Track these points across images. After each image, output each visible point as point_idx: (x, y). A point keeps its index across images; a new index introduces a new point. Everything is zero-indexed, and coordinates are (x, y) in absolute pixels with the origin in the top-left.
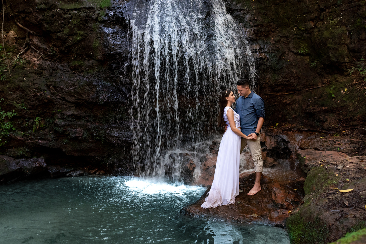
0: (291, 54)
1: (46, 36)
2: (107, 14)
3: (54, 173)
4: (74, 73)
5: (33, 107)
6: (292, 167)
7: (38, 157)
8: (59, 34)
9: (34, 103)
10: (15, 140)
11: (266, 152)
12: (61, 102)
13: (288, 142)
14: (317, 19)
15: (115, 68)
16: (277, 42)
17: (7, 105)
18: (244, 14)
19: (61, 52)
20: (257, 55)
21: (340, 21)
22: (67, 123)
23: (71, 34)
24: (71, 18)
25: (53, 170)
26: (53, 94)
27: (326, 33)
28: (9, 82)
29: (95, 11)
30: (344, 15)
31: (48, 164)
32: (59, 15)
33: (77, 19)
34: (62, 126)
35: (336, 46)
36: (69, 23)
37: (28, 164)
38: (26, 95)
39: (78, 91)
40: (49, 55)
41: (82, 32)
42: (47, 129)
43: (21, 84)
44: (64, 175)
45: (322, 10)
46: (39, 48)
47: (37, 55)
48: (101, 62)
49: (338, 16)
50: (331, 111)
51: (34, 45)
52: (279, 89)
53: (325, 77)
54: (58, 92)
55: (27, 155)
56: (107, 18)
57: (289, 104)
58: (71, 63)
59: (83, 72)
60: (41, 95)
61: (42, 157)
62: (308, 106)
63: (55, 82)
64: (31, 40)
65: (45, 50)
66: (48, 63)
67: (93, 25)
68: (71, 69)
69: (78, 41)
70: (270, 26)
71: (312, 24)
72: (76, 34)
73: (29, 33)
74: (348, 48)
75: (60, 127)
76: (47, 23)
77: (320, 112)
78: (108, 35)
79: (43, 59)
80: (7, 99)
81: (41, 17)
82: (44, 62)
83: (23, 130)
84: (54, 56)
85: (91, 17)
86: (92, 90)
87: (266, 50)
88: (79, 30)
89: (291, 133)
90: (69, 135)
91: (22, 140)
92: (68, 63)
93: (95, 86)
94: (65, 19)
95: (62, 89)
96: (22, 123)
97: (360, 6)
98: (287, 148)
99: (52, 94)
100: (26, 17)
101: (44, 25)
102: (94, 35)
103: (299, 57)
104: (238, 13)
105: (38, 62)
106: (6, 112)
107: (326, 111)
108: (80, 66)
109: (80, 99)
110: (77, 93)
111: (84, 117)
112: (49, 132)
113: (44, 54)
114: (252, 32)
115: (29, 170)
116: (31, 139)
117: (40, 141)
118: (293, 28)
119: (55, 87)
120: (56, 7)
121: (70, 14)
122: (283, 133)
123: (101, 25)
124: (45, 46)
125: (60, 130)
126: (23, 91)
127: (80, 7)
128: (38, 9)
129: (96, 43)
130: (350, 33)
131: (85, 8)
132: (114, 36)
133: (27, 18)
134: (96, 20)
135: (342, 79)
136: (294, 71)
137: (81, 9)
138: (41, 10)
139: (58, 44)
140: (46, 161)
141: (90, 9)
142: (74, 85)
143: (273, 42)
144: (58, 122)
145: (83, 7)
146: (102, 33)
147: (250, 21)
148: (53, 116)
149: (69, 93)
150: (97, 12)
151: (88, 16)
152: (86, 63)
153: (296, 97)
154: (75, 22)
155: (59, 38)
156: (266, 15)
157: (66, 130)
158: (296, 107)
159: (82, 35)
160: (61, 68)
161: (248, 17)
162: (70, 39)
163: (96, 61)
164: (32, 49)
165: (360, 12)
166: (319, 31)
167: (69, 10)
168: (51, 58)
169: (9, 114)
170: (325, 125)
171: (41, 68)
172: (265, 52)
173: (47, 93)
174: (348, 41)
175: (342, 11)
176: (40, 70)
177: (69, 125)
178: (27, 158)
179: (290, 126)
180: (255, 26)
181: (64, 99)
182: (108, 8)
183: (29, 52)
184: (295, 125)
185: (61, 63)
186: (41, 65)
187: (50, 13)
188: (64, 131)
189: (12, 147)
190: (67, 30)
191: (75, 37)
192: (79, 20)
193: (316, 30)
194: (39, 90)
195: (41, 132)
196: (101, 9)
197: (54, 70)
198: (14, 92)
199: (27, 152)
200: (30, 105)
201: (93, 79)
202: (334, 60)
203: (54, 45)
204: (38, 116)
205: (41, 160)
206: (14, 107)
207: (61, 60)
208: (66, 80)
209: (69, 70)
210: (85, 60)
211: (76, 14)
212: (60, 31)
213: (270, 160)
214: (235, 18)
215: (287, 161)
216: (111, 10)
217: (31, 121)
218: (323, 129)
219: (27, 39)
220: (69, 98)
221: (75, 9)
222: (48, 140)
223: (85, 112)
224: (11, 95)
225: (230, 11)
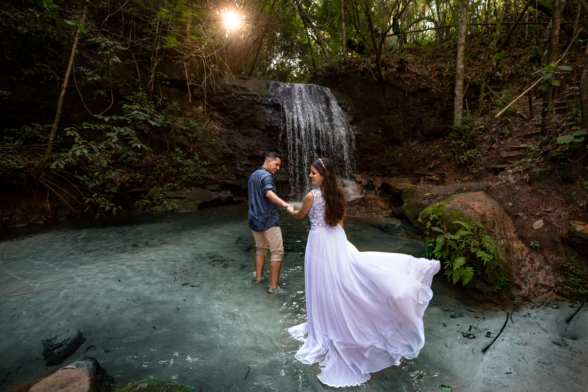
0: (372, 132)
1: (224, 111)
2: (267, 100)
3: (237, 201)
4: (245, 137)
5: (220, 159)
6: (376, 194)
7: (226, 190)
8: (234, 111)
9: (221, 156)
10: (211, 179)
11: (362, 187)
12: (240, 156)
13: (373, 181)
14: (387, 114)
15: (273, 135)
16: (365, 125)
17: (203, 157)
18: (347, 107)
19: (234, 123)
20: (356, 132)
21: (399, 117)
22: (245, 169)
23: (243, 112)
24: (243, 101)
25: (236, 199)
26: (234, 150)
27: (392, 123)
28: (204, 142)
29: (258, 98)
30: (401, 113)
31: (234, 196)
32: (234, 98)
33: (246, 101)
34: (242, 171)
35: (397, 130)
36: (241, 104)
37: (223, 195)
38: (215, 151)
39: (251, 149)
40: (225, 125)
41: (250, 111)
42: (230, 173)
43: (212, 143)
44: (242, 201)
45: (390, 109)
46: (219, 119)
47: (217, 124)
48: (264, 131)
49: (399, 113)
50: (394, 165)
51: (215, 117)
52: (366, 152)
53: (389, 147)
54: (237, 149)
55: (220, 189)
56: (267, 103)
57: (371, 161)
58: (243, 131)
59: (252, 137)
60: (226, 151)
61: (229, 191)
62: (382, 162)
63: (234, 143)
64: (213, 113)
65: (223, 121)
66: (226, 130)
67: (257, 107)
68: (242, 134)
69: (248, 116)
70: (361, 115)
71: (384, 117)
72: (246, 112)
73: (212, 108)
74: (403, 131)
75: (240, 172)
76: (226, 103)
77: (388, 165)
78: (269, 114)
79: (221, 126)
80: (203, 153)
81: (221, 98)
82: (222, 129)
83: (214, 173)
84: (230, 125)
85: (256, 101)
86: (260, 149)
87: (360, 129)
88: (248, 109)
89: (373, 176)
90: (246, 177)
91: (215, 180)
92: (239, 130)
93: (261, 146)
94: (238, 101)
95: (239, 147)
96: (214, 169)
97: (409, 110)
98: (373, 185)
99: (232, 150)
100: (210, 97)
101: (223, 104)
102: (259, 114)
103: (376, 134)
104: (343, 106)
105: (219, 129)
106: (203, 161)
107: (391, 165)
108: (250, 133)
109: (252, 154)
110: (250, 150)
111: (254, 166)
112: (232, 174)
113: (222, 123)
114: (352, 118)
115: (224, 198)
116: (221, 179)
117: (227, 181)
118: (373, 118)
119: (235, 146)
120: (231, 93)
121: (241, 98)
122: (370, 177)
123: (263, 107)
124: (223, 119)
125: (241, 174)
126: (214, 148)
127: (247, 94)
128: (220, 93)
129: (261, 119)
130: (404, 123)
131: (251, 94)
132: (272, 114)
133: (211, 99)
134: (260, 104)
135: (399, 148)
136: (374, 142)
137: (248, 95)
138: (222, 94)
139: (233, 117)
140: (232, 193)
141: (255, 95)
142: (248, 145)
143: (363, 125)
144: (238, 168)
145: (249, 94)
146: (264, 113)
147: (350, 111)
148: (234, 165)
149: (244, 150)
150: (260, 98)
151: (254, 100)
152: (254, 131)
153: (375, 157)
154: (245, 104)
155: (234, 114)
156: (358, 108)
157: (244, 174)
158: (375, 162)
159: (250, 113)
160: (235, 133)
161: (349, 109)
162: (242, 115)
163: (260, 130)
164: (214, 120)
165: (409, 113)
166: (388, 121)
167: (240, 95)
168: (227, 126)
169: (206, 163)
170: (392, 173)
171: (221, 133)
172: (360, 131)
173: (230, 150)
174: (403, 128)
175: (401, 111)
176: (221, 135)
177: (246, 171)
178: (219, 191)
179: (371, 173)
180: (353, 115)
181: (241, 154)
182: (267, 96)
183: (212, 121)
184: (374, 172)
185: (234, 130)
186: (221, 131)
187: (228, 96)
188: (243, 174)
189: (208, 185)
190: (239, 109)
191: (245, 113)
192: (248, 103)
193: (386, 120)
194: (224, 147)
195: (226, 175)
196: (262, 96)
197: (230, 134)
198: (208, 148)
199: (219, 188)
200: (219, 157)
201: (259, 142)
202: (396, 138)
203: (230, 118)
204: (223, 164)
205: (229, 192)
206: (209, 158)
207: (234, 128)
208: (242, 142)
209: (241, 135)
210: (252, 129)
211: (246, 99)
212: (235, 109)
213: (364, 191)
214: (342, 108)
215: (373, 191)
216: (270, 98)
217: (219, 167)
218: (391, 174)
219: (211, 113)
220: (245, 154)
221: (244, 95)
222: (232, 180)
223: (254, 162)
224: (205, 150)
225: (340, 105)
